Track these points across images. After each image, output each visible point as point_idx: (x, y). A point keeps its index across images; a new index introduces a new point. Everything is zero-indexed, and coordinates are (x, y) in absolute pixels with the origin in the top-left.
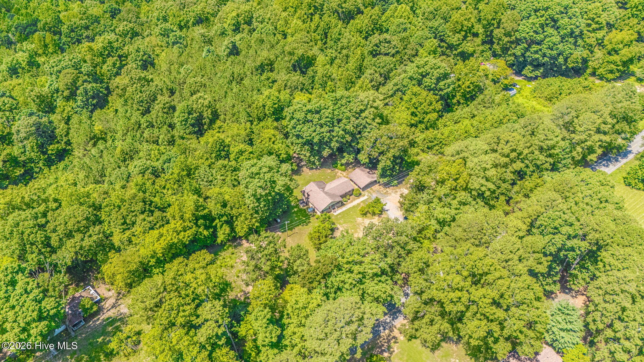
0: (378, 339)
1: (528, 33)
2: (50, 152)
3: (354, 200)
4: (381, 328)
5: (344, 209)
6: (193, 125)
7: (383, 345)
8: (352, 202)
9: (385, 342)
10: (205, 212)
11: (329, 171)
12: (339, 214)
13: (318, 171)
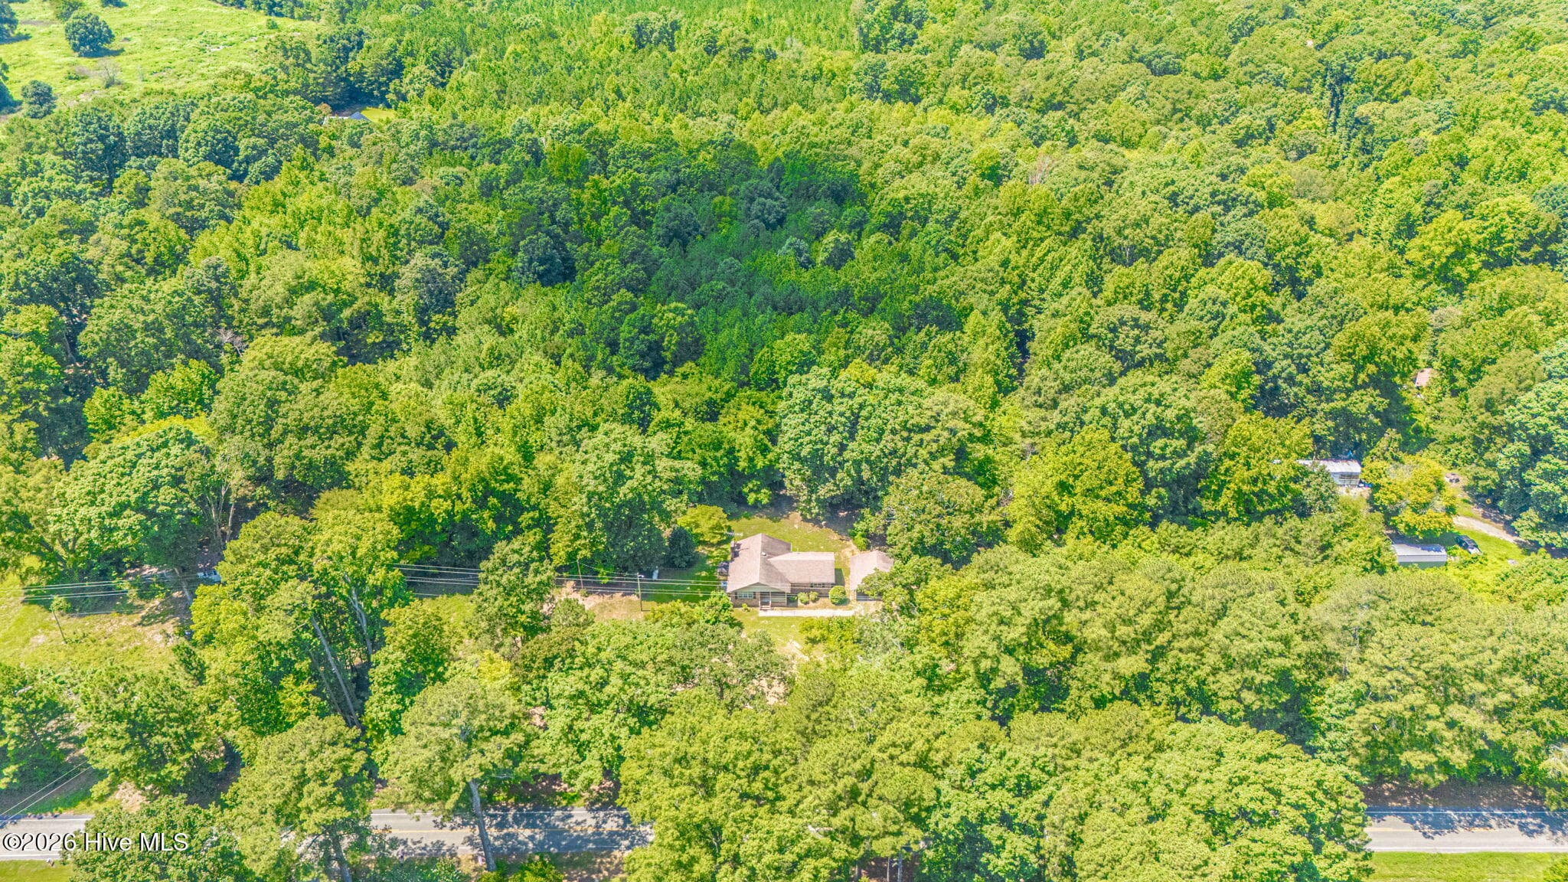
0: (602, 856)
1: (1534, 416)
2: (432, 325)
3: (825, 606)
4: (626, 843)
5: (788, 613)
6: (643, 356)
7: (600, 871)
8: (815, 608)
9: (607, 869)
10: (506, 486)
11: (836, 537)
12: (768, 618)
13: (816, 529)
